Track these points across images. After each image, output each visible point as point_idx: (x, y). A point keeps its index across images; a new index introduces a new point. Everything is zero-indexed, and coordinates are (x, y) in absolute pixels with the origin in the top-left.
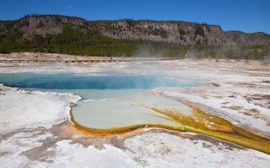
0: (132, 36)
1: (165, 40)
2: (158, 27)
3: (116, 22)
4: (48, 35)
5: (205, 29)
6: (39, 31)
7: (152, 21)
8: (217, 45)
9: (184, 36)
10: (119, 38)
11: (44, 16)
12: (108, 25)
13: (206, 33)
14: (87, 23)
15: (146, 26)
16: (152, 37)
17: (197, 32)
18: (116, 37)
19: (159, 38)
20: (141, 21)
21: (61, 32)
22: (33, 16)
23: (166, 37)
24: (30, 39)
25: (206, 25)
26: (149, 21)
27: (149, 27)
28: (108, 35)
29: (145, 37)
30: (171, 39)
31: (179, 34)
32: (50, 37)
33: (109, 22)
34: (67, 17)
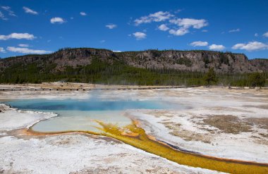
0: (156, 65)
1: (189, 69)
2: (182, 56)
3: (141, 52)
4: (78, 66)
5: (229, 57)
6: (70, 63)
7: (177, 51)
8: (242, 73)
9: (209, 65)
10: (144, 68)
11: (76, 49)
12: (134, 55)
13: (231, 61)
14: (114, 55)
15: (170, 56)
16: (177, 66)
17: (222, 61)
18: (141, 66)
19: (183, 67)
20: (166, 51)
21: (90, 63)
22: (66, 50)
23: (190, 66)
24: (62, 70)
25: (231, 54)
26: (173, 51)
27: (174, 57)
28: (134, 64)
29: (169, 66)
30: (195, 67)
31: (204, 63)
32: (80, 68)
33: (135, 53)
34: (96, 50)
